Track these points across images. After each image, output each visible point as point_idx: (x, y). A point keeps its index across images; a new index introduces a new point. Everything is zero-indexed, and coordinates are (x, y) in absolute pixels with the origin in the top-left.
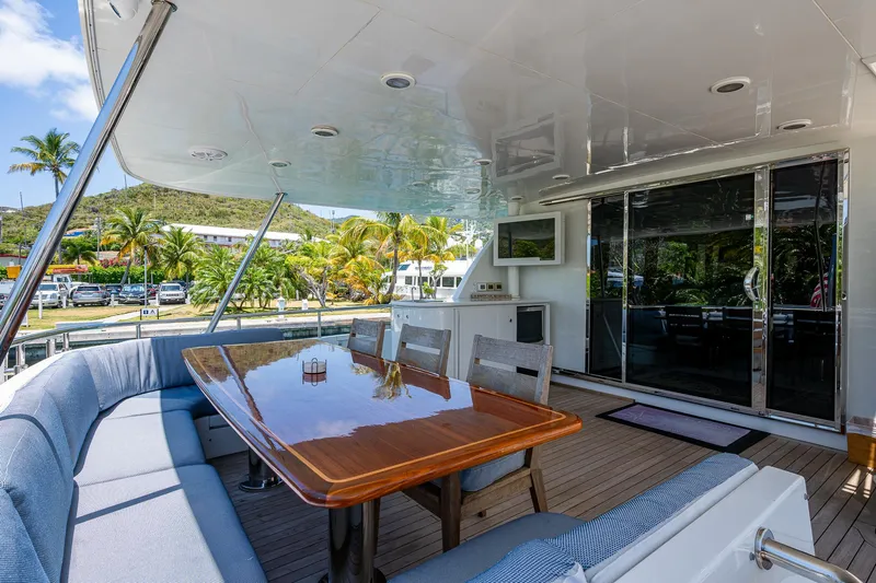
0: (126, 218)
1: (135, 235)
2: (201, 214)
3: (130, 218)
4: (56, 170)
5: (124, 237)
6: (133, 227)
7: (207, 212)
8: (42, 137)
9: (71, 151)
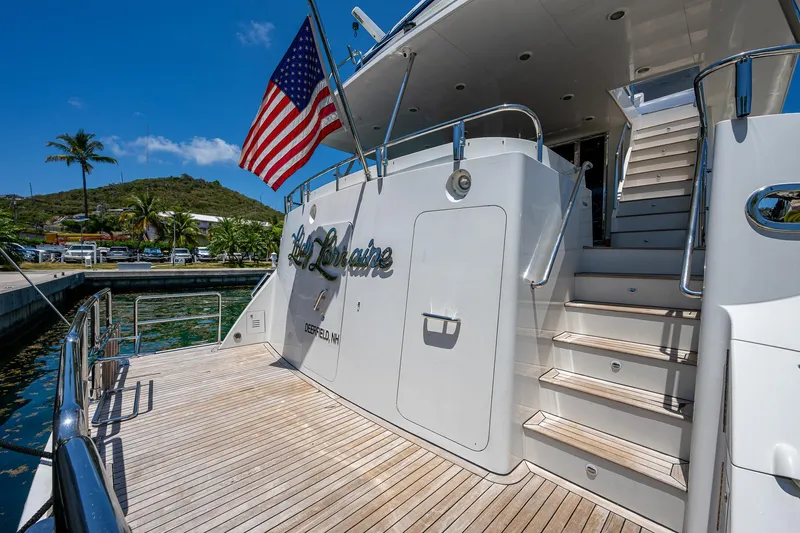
0: (140, 201)
1: (147, 214)
2: (185, 205)
3: (143, 200)
4: (83, 162)
5: (137, 215)
6: (146, 208)
7: (190, 204)
8: (73, 135)
9: (96, 148)
